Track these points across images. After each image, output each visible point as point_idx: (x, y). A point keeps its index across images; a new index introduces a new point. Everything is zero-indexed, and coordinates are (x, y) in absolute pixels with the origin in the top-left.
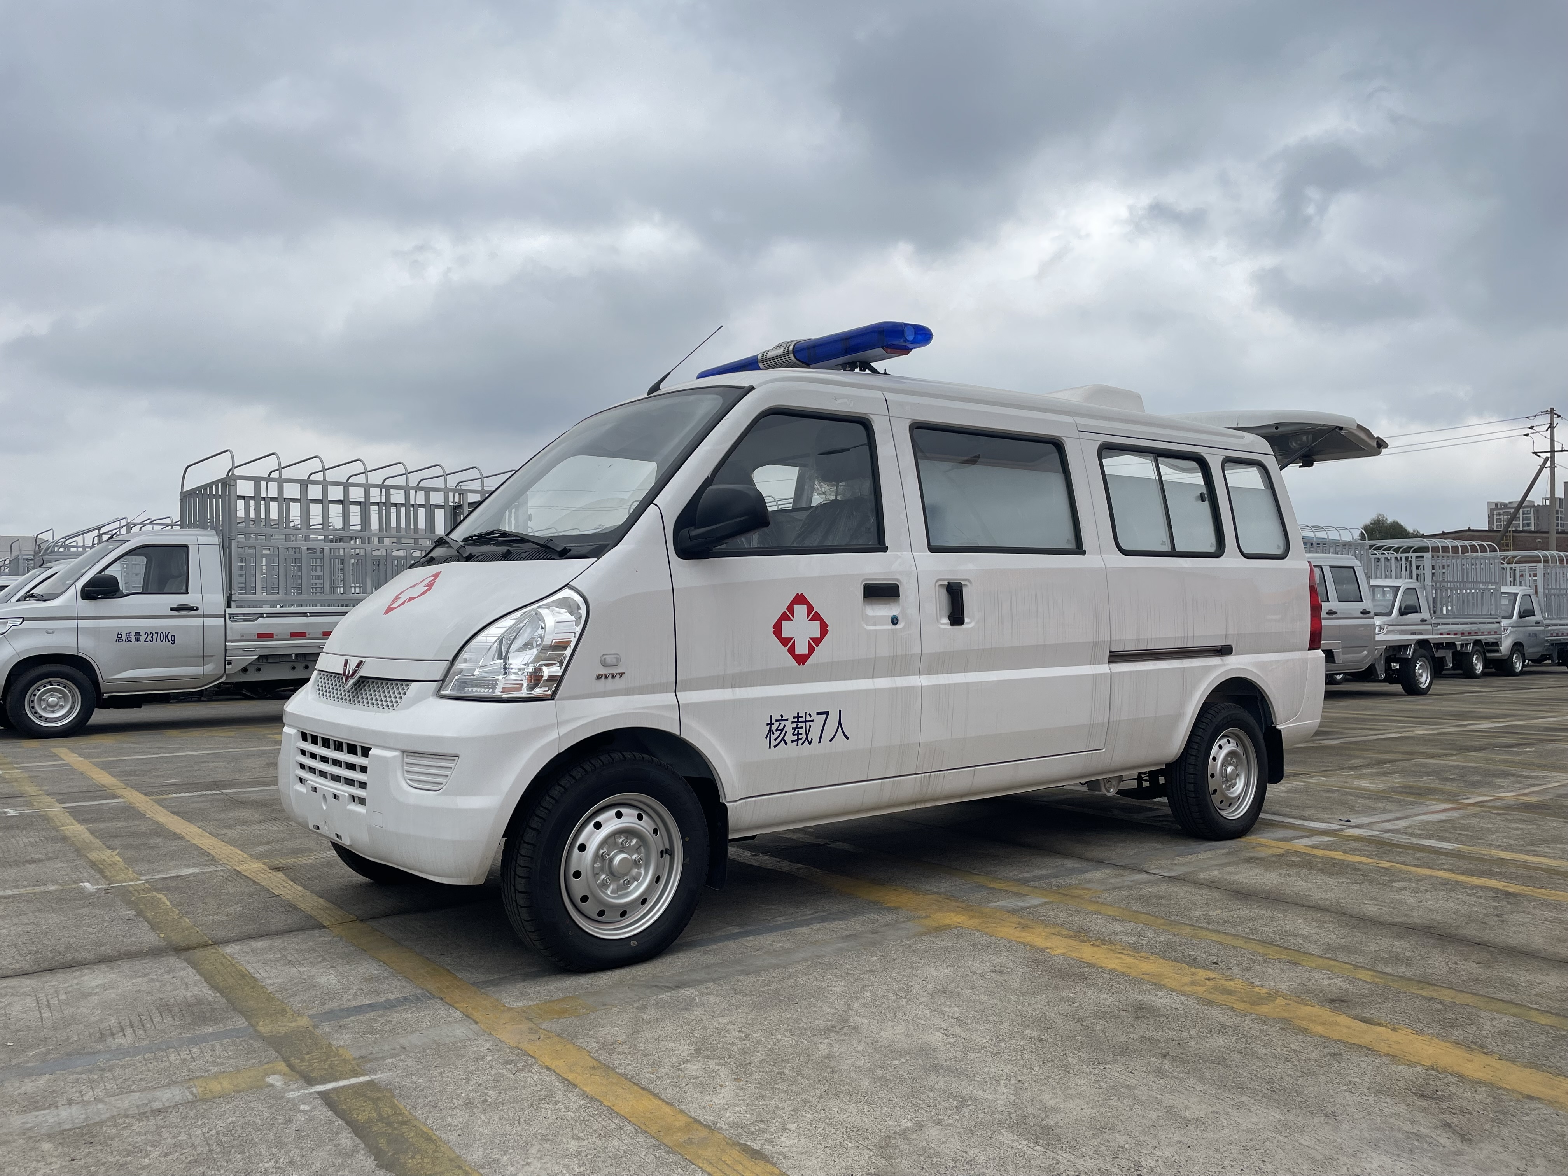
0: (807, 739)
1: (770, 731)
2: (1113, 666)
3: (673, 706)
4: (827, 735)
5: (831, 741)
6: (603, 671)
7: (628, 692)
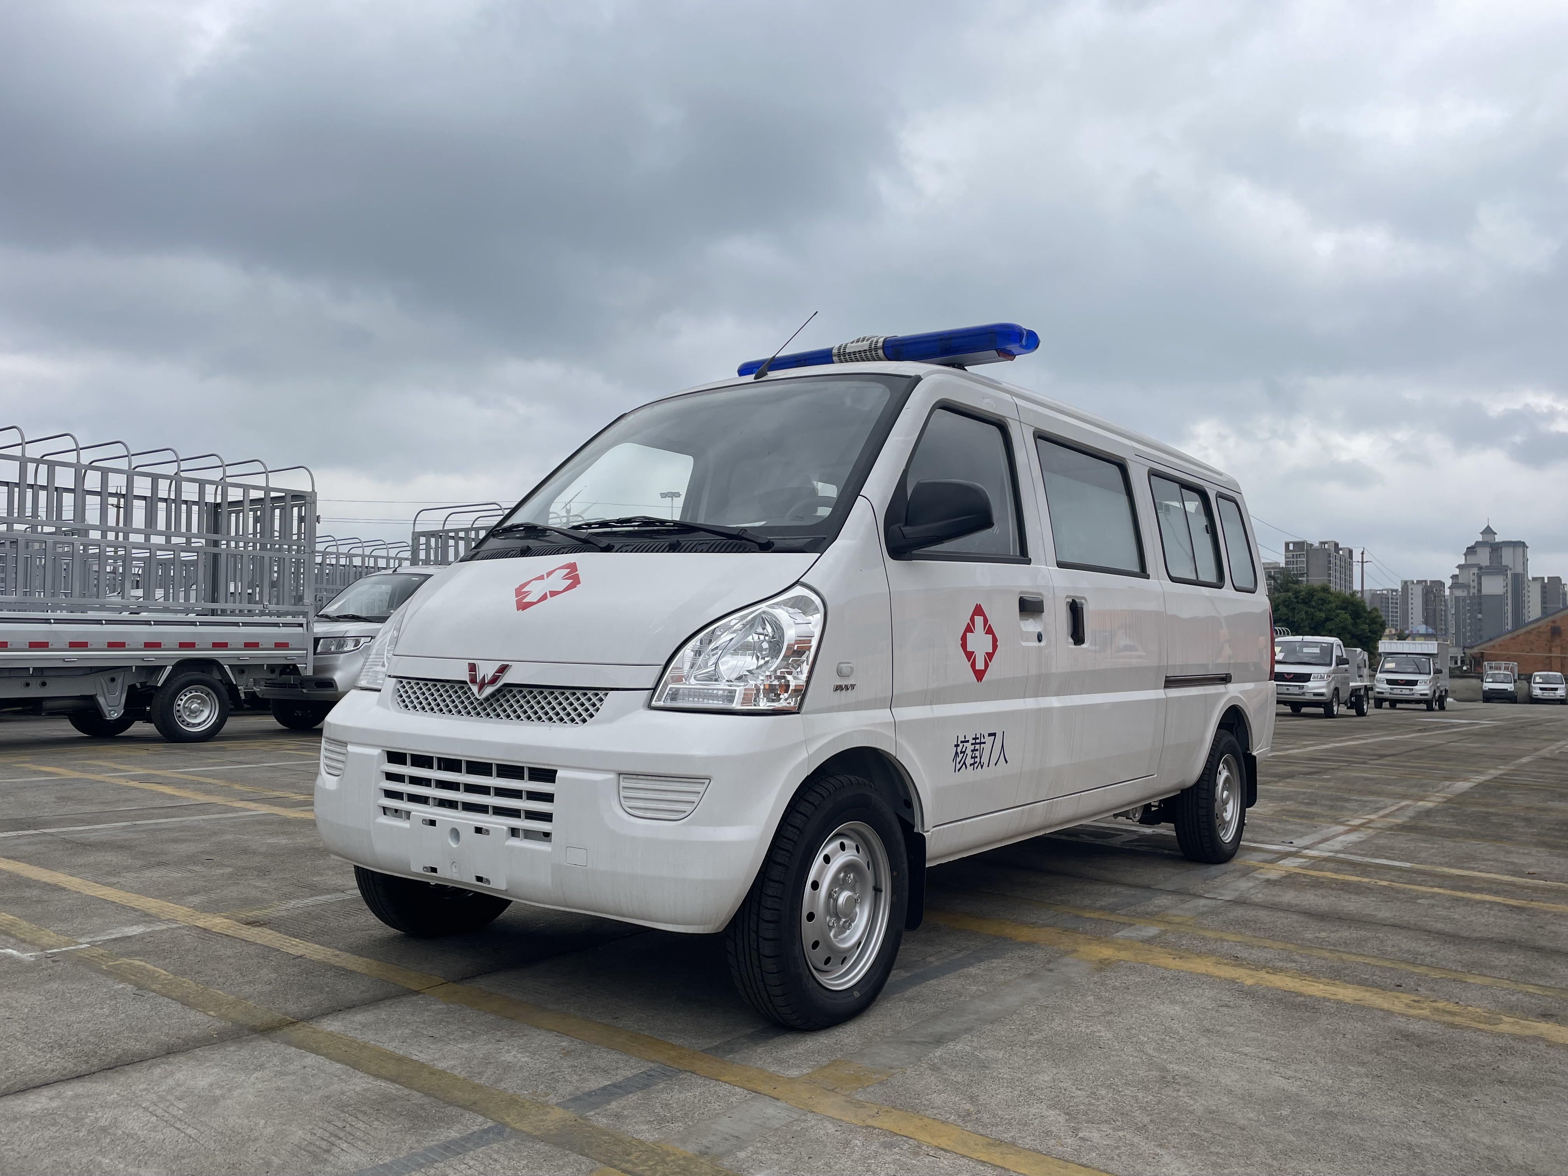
0: (980, 762)
1: (957, 753)
2: (1167, 690)
3: (890, 723)
4: (994, 760)
5: (996, 765)
6: (840, 682)
7: (857, 706)
